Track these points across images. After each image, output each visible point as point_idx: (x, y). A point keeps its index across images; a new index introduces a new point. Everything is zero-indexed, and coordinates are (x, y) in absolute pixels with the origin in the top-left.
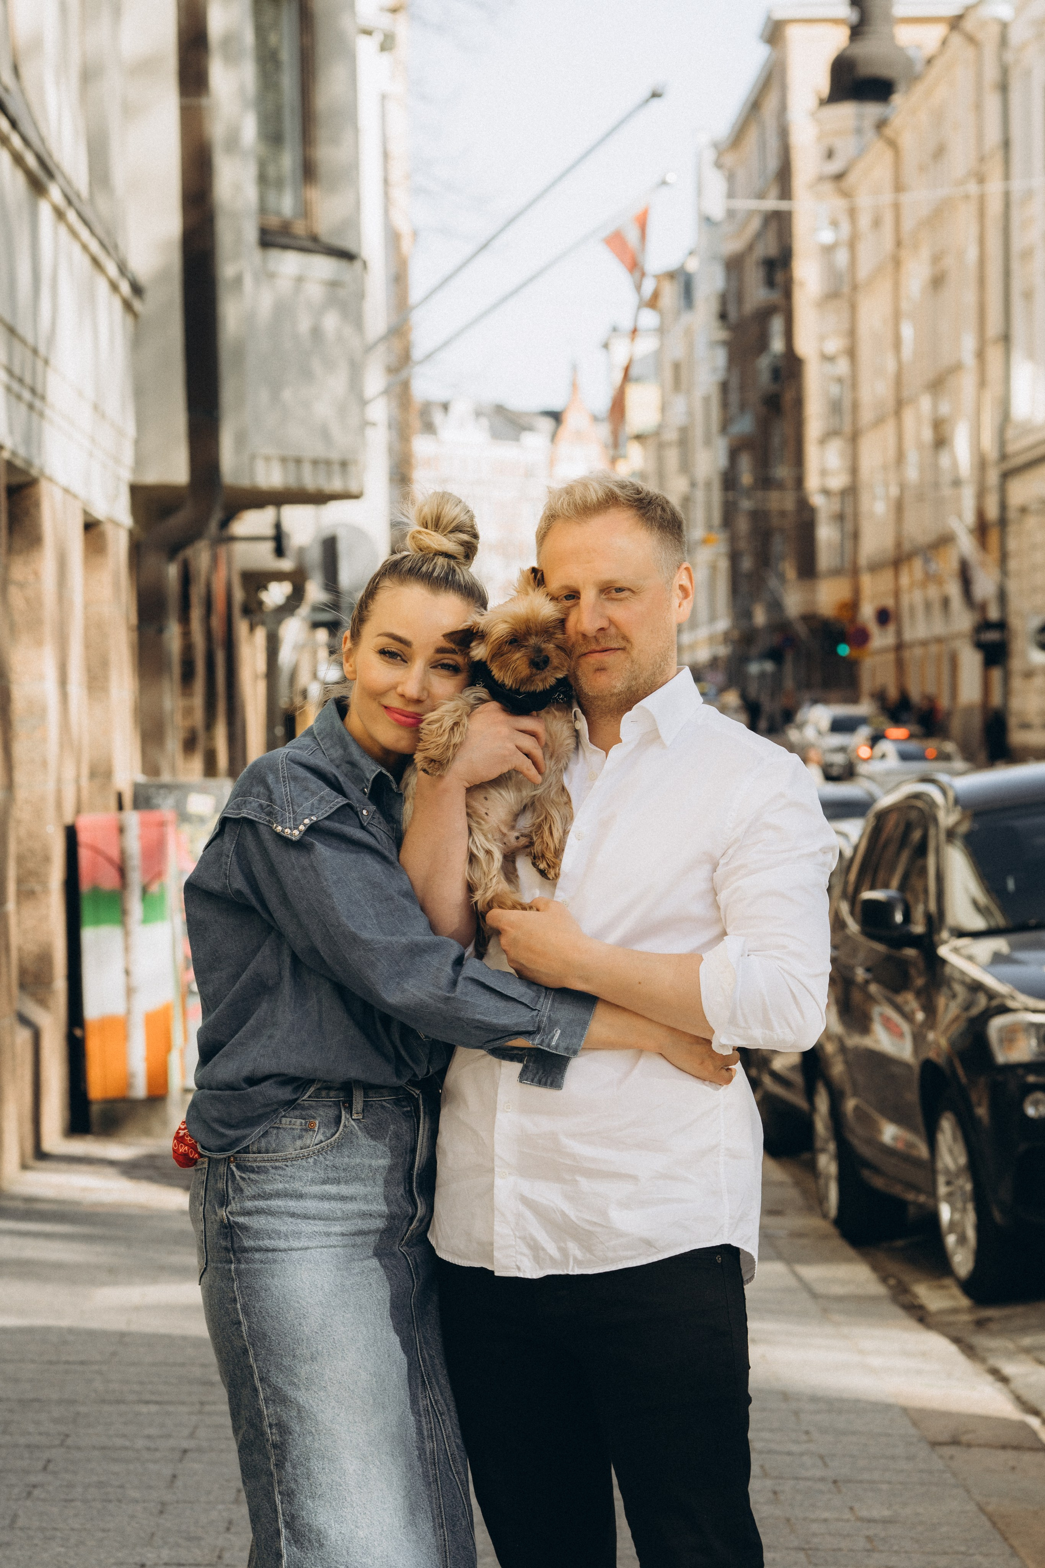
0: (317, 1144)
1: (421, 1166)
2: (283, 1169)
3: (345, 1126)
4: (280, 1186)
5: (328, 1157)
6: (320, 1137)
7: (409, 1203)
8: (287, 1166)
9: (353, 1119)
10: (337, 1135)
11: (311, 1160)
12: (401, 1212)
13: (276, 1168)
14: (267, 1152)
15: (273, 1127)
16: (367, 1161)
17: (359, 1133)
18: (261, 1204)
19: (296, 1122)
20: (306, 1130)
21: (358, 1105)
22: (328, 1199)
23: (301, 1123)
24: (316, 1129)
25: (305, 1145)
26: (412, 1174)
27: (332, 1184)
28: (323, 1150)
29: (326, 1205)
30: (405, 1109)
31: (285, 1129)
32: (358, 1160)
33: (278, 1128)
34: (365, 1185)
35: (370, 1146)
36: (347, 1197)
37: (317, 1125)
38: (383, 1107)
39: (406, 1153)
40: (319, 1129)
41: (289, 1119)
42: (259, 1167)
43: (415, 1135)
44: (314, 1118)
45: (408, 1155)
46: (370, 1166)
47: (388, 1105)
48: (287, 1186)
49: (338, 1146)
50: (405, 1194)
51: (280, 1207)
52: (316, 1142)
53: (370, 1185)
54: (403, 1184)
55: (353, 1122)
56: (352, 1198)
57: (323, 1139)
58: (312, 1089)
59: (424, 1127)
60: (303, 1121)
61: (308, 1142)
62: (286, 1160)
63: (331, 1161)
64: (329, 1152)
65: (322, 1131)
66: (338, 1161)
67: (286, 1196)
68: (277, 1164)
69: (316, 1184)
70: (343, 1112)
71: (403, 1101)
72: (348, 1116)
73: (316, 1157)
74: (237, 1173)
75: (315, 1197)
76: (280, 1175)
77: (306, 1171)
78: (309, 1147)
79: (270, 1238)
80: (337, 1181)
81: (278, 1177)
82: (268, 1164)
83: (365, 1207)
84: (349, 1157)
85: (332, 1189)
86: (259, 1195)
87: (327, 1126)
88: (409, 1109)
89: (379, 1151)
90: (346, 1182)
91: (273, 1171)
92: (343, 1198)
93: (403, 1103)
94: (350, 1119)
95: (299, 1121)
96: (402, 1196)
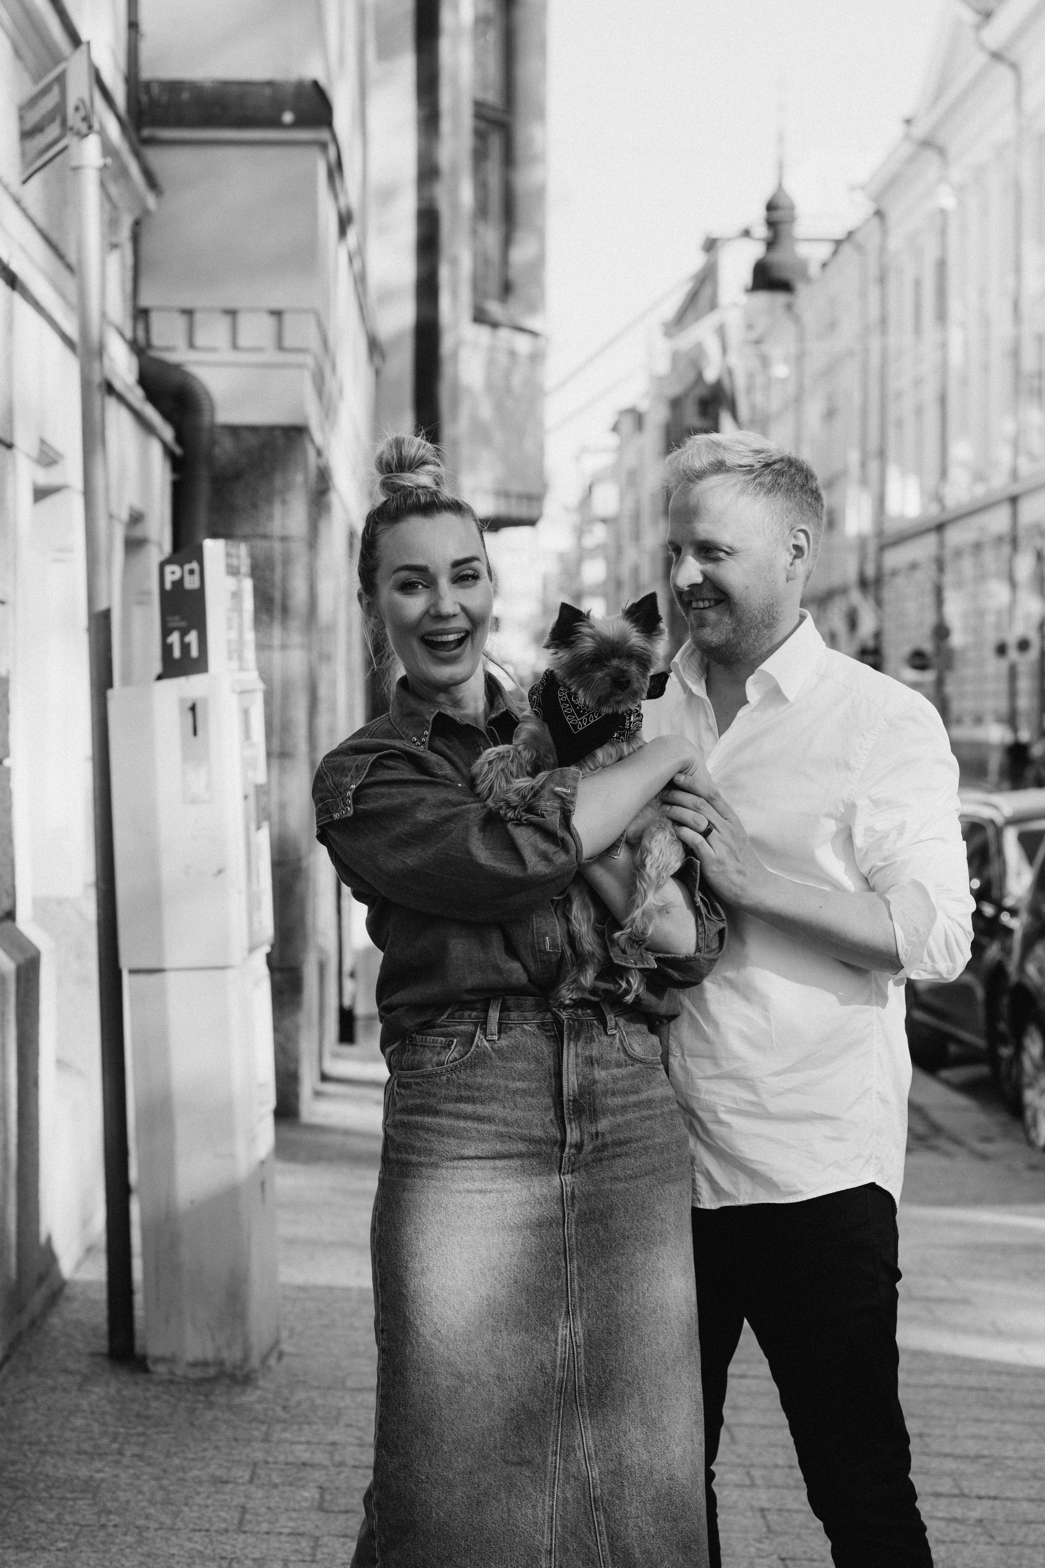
0: (451, 1062)
1: (571, 1093)
2: (421, 1086)
3: (477, 1046)
4: (418, 1101)
5: (461, 1076)
6: (455, 1055)
7: (559, 1129)
8: (423, 1082)
9: (487, 1041)
10: (468, 1055)
11: (444, 1078)
12: (546, 1137)
13: (417, 1084)
14: (413, 1069)
15: (422, 1046)
16: (501, 1082)
17: (493, 1055)
18: (405, 1118)
19: (437, 1040)
20: (445, 1048)
21: (493, 1026)
22: (464, 1117)
23: (442, 1041)
24: (453, 1047)
25: (440, 1061)
26: (563, 1100)
27: (465, 1103)
28: (456, 1068)
29: (462, 1124)
30: (549, 1034)
31: (429, 1047)
32: (491, 1081)
33: (424, 1046)
34: (504, 1107)
35: (505, 1068)
36: (484, 1117)
37: (455, 1043)
38: (524, 1030)
39: (550, 1077)
40: (455, 1047)
41: (432, 1038)
42: (407, 1083)
43: (559, 1060)
44: (455, 1037)
45: (553, 1079)
46: (506, 1087)
47: (530, 1029)
48: (423, 1101)
49: (471, 1066)
50: (557, 1120)
51: (417, 1122)
52: (451, 1059)
53: (509, 1108)
54: (553, 1109)
55: (486, 1043)
56: (489, 1119)
57: (458, 1057)
58: (450, 1010)
59: (568, 1052)
60: (443, 1039)
61: (443, 1059)
62: (423, 1076)
63: (463, 1080)
64: (462, 1071)
65: (457, 1049)
66: (470, 1080)
67: (424, 1112)
68: (417, 1080)
69: (450, 1101)
70: (478, 1033)
71: (547, 1025)
72: (482, 1037)
73: (449, 1076)
74: (396, 1088)
75: (450, 1114)
76: (418, 1091)
77: (439, 1088)
78: (443, 1064)
79: (407, 1153)
80: (471, 1100)
81: (417, 1093)
82: (413, 1080)
83: (502, 1129)
84: (481, 1076)
85: (468, 1108)
86: (404, 1109)
87: (463, 1045)
88: (553, 1034)
89: (515, 1072)
90: (482, 1102)
91: (414, 1087)
92: (480, 1119)
93: (547, 1028)
94: (484, 1040)
95: (440, 1039)
96: (551, 1121)
